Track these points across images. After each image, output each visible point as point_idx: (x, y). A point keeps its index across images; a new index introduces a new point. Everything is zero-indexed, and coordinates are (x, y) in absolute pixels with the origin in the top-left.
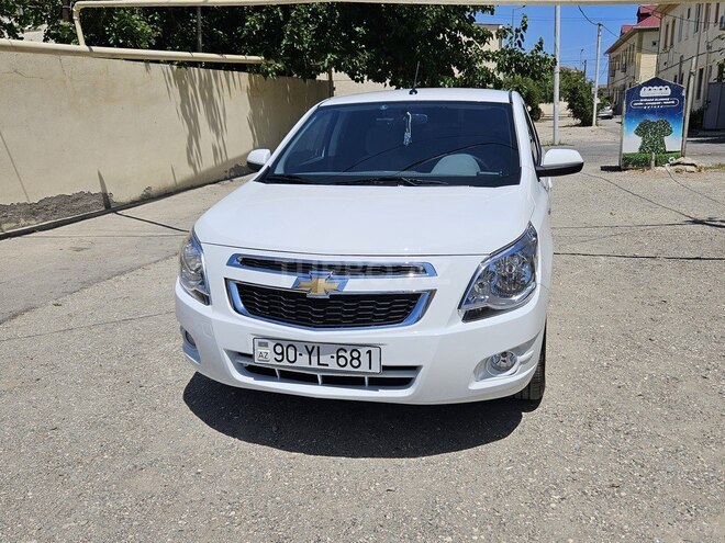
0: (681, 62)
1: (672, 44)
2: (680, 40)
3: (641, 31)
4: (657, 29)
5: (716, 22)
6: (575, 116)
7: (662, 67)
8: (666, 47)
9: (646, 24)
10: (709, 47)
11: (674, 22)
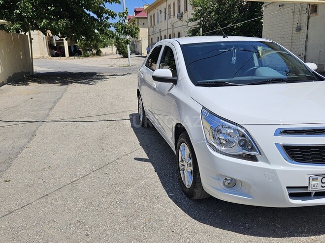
0: (160, 32)
1: (154, 24)
2: (158, 22)
3: (138, 18)
4: (146, 18)
5: (174, 15)
6: (120, 53)
7: (151, 34)
8: (151, 25)
9: (139, 15)
10: (173, 26)
11: (154, 15)
